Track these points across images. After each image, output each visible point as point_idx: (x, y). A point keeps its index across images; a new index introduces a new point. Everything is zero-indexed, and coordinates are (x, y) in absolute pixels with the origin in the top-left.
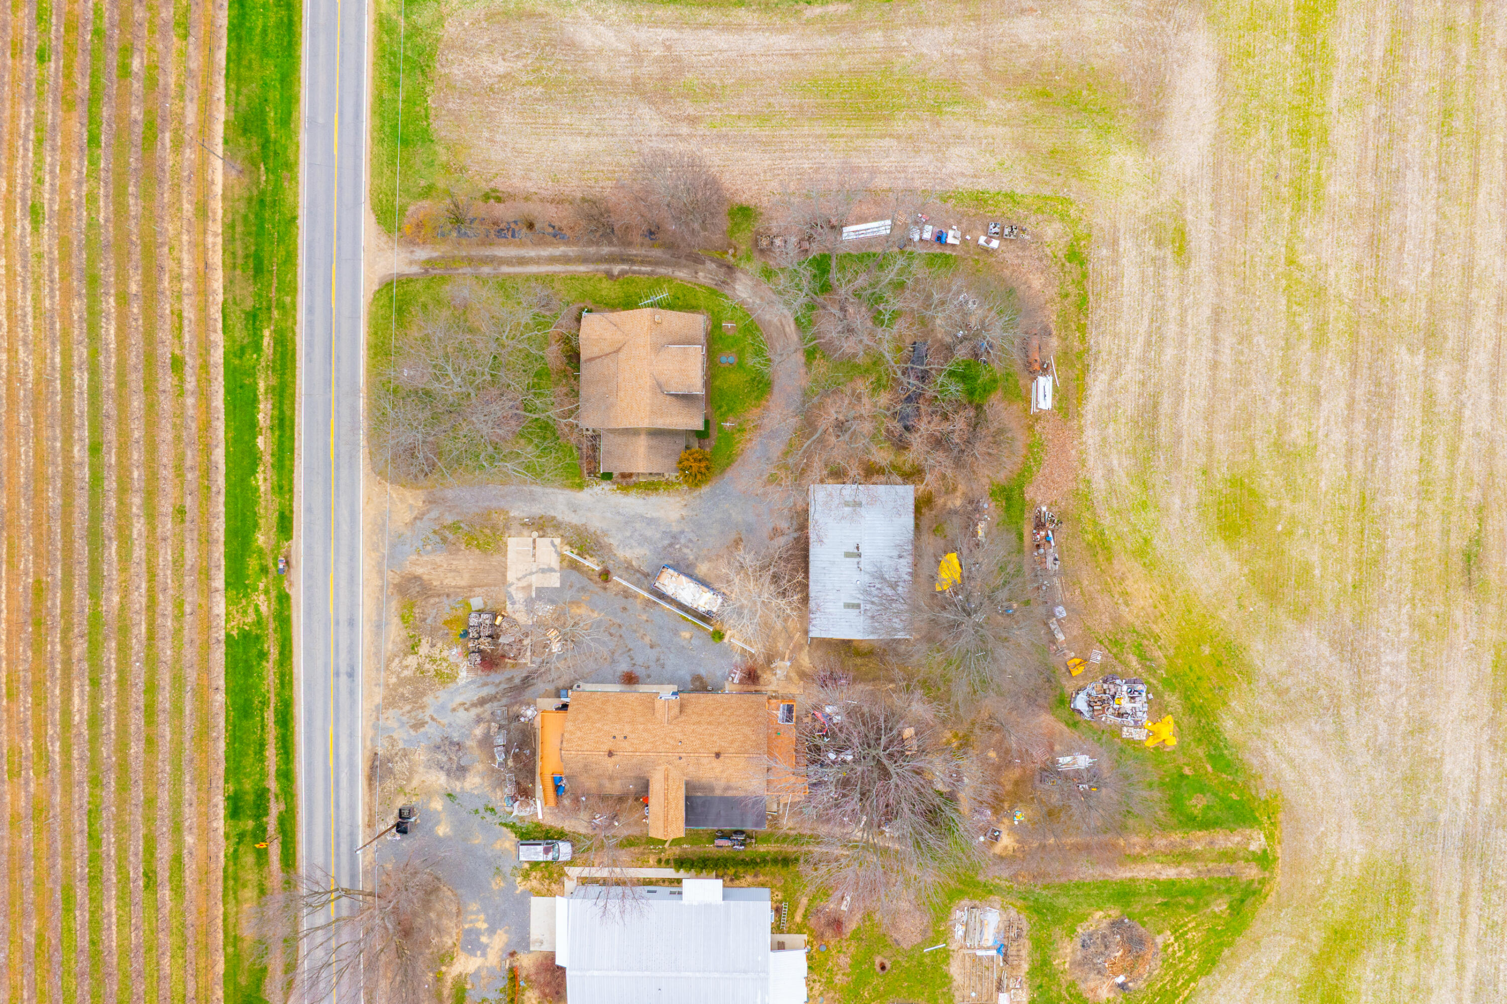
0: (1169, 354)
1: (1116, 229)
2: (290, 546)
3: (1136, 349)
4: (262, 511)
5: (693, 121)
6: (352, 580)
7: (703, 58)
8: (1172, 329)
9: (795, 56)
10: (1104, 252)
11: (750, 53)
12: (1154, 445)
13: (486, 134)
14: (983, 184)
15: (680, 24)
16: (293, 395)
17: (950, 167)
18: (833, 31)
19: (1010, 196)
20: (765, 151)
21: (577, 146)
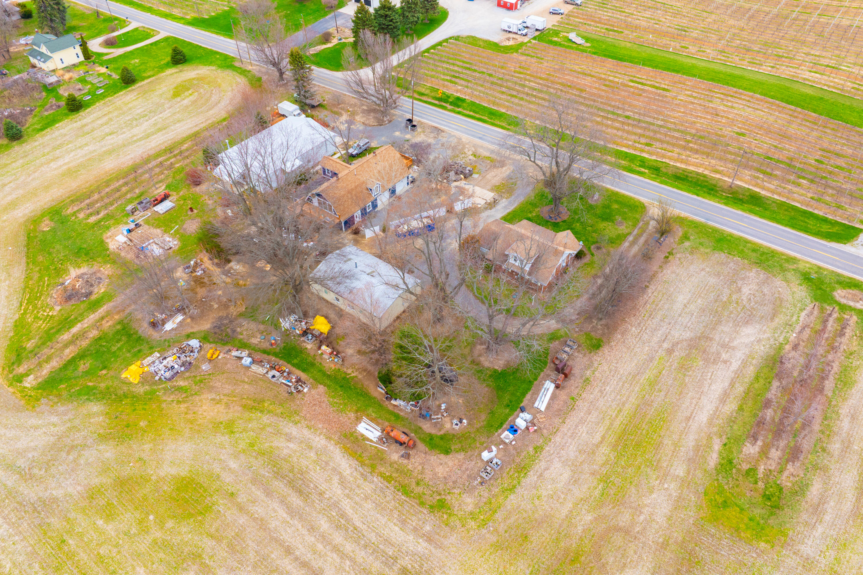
0: (324, 525)
1: (439, 546)
3: (346, 505)
5: (670, 352)
7: (710, 374)
8: (338, 538)
9: (688, 419)
10: (428, 528)
11: (702, 397)
12: (278, 475)
13: (707, 269)
14: (532, 478)
15: (738, 374)
17: (557, 465)
18: (697, 448)
19: (512, 489)
20: (630, 373)
21: (681, 299)
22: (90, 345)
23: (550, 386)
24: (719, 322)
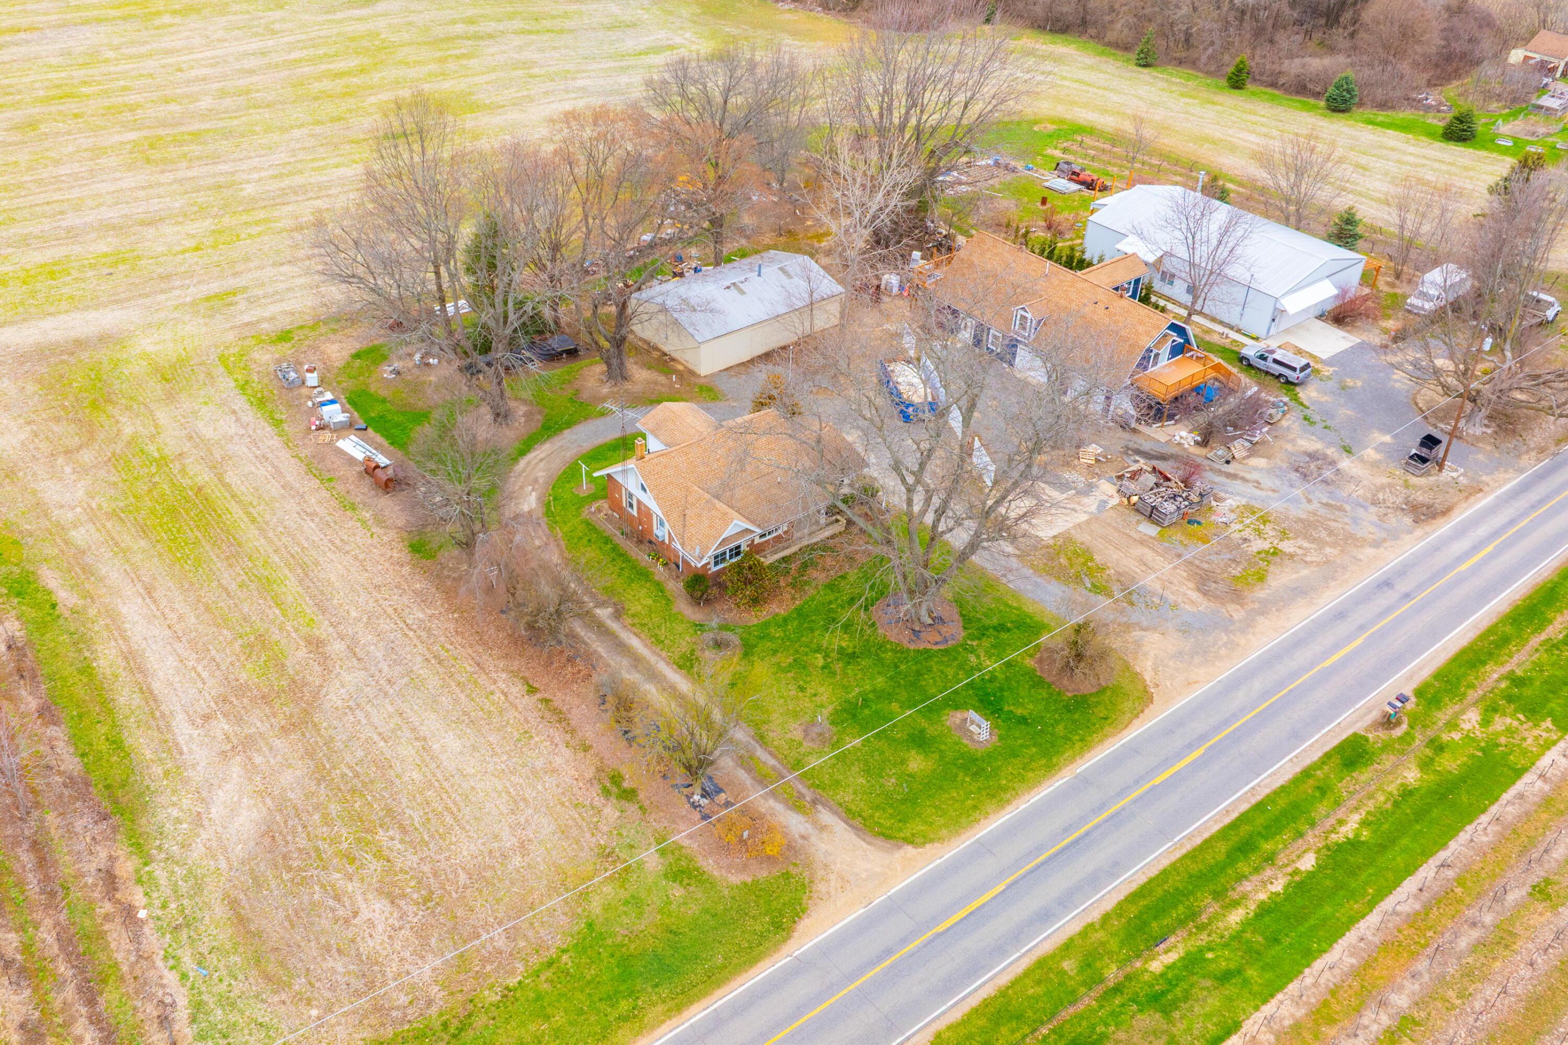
2: (1367, 730)
4: (1381, 798)
5: (316, 644)
6: (1297, 643)
7: (205, 674)
11: (168, 632)
13: (517, 861)
15: (157, 720)
16: (1192, 855)
18: (90, 571)
20: (317, 563)
21: (450, 742)
24: (321, 775)
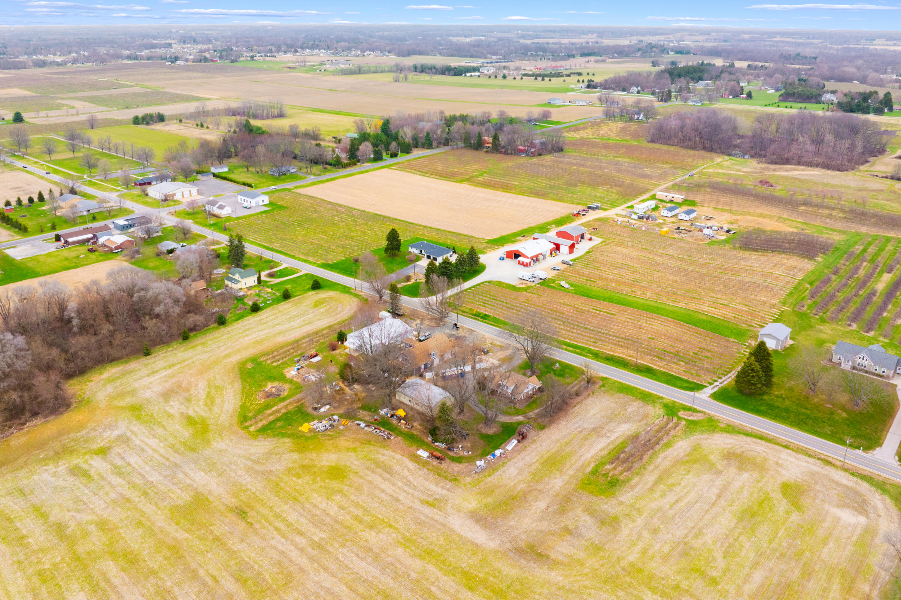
0: (400, 484)
1: (451, 492)
3: (411, 478)
5: (580, 432)
7: (598, 441)
8: (406, 488)
9: (582, 456)
10: (448, 487)
11: (591, 449)
12: (378, 466)
13: (611, 400)
14: (500, 472)
15: (612, 442)
17: (512, 469)
18: (583, 465)
19: (490, 476)
21: (593, 412)
22: (282, 416)
23: (515, 442)
24: (610, 422)
